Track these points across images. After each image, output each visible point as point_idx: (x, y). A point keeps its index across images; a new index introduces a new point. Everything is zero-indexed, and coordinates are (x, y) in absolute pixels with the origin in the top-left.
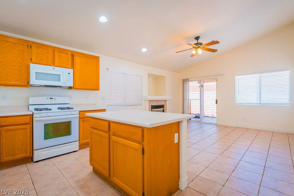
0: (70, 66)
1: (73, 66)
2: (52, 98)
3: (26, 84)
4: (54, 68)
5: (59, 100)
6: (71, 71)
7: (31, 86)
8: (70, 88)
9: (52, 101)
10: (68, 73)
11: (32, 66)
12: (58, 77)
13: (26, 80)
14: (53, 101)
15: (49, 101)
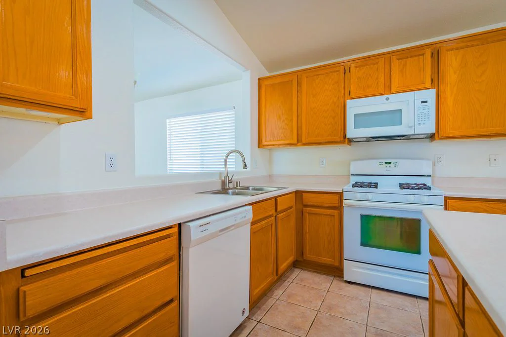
0: (428, 83)
1: (436, 81)
2: (390, 163)
3: (342, 139)
4: (387, 99)
5: (405, 166)
6: (430, 95)
7: (350, 141)
8: (432, 137)
9: (389, 169)
10: (422, 102)
11: (349, 103)
12: (395, 116)
13: (342, 133)
14: (392, 170)
15: (383, 169)
